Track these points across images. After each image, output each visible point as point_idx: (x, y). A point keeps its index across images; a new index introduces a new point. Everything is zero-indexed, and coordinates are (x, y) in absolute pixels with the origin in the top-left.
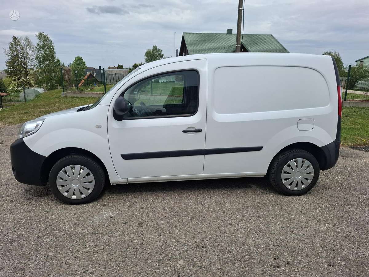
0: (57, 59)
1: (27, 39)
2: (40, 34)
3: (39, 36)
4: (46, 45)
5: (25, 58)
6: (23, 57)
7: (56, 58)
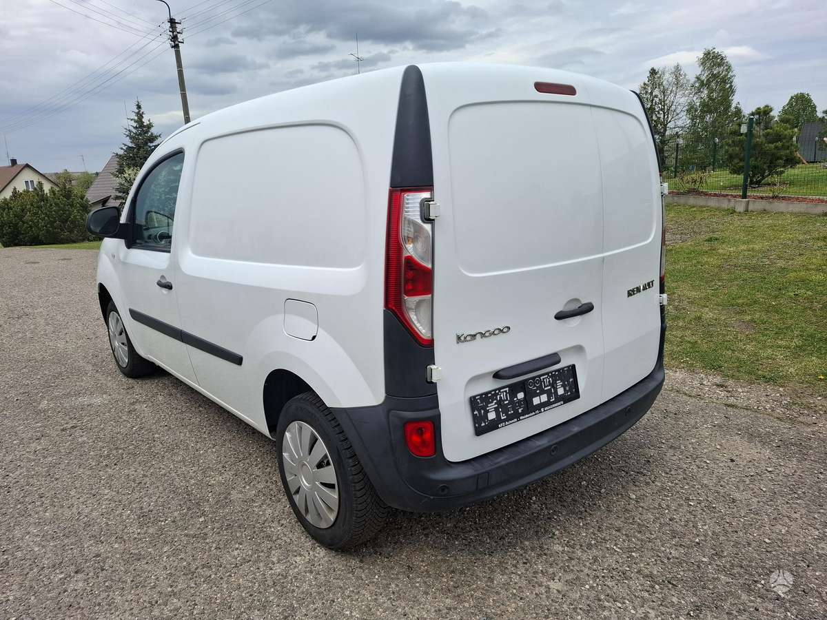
0: (736, 108)
1: (677, 71)
2: (707, 54)
3: (703, 58)
4: (714, 76)
5: (664, 113)
6: (661, 110)
7: (734, 105)
